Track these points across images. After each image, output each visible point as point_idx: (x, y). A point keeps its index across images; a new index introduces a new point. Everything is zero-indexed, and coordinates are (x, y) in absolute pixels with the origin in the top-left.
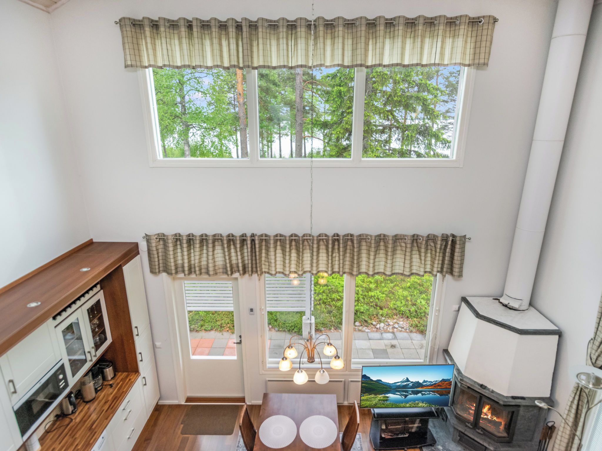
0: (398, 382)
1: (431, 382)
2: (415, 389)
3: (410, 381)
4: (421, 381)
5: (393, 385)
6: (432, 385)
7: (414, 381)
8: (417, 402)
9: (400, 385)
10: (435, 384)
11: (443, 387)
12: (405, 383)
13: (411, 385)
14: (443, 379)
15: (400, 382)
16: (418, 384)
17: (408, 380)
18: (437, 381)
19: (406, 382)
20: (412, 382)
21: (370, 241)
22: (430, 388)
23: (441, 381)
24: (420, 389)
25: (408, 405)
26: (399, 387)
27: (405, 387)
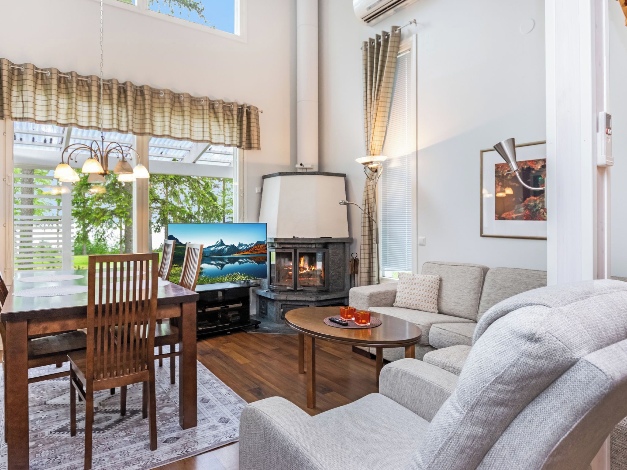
0: (212, 247)
1: (246, 245)
2: (231, 256)
3: (224, 245)
4: (236, 245)
5: (207, 250)
6: (248, 250)
7: (229, 245)
8: (235, 274)
9: (214, 250)
10: (251, 248)
11: (259, 252)
12: (220, 248)
13: (226, 249)
14: (258, 242)
15: (214, 246)
16: (233, 249)
17: (222, 243)
18: (252, 244)
19: (220, 246)
20: (227, 246)
21: (164, 96)
22: (246, 253)
23: (256, 244)
24: (236, 256)
25: (226, 279)
26: (213, 253)
27: (220, 252)
